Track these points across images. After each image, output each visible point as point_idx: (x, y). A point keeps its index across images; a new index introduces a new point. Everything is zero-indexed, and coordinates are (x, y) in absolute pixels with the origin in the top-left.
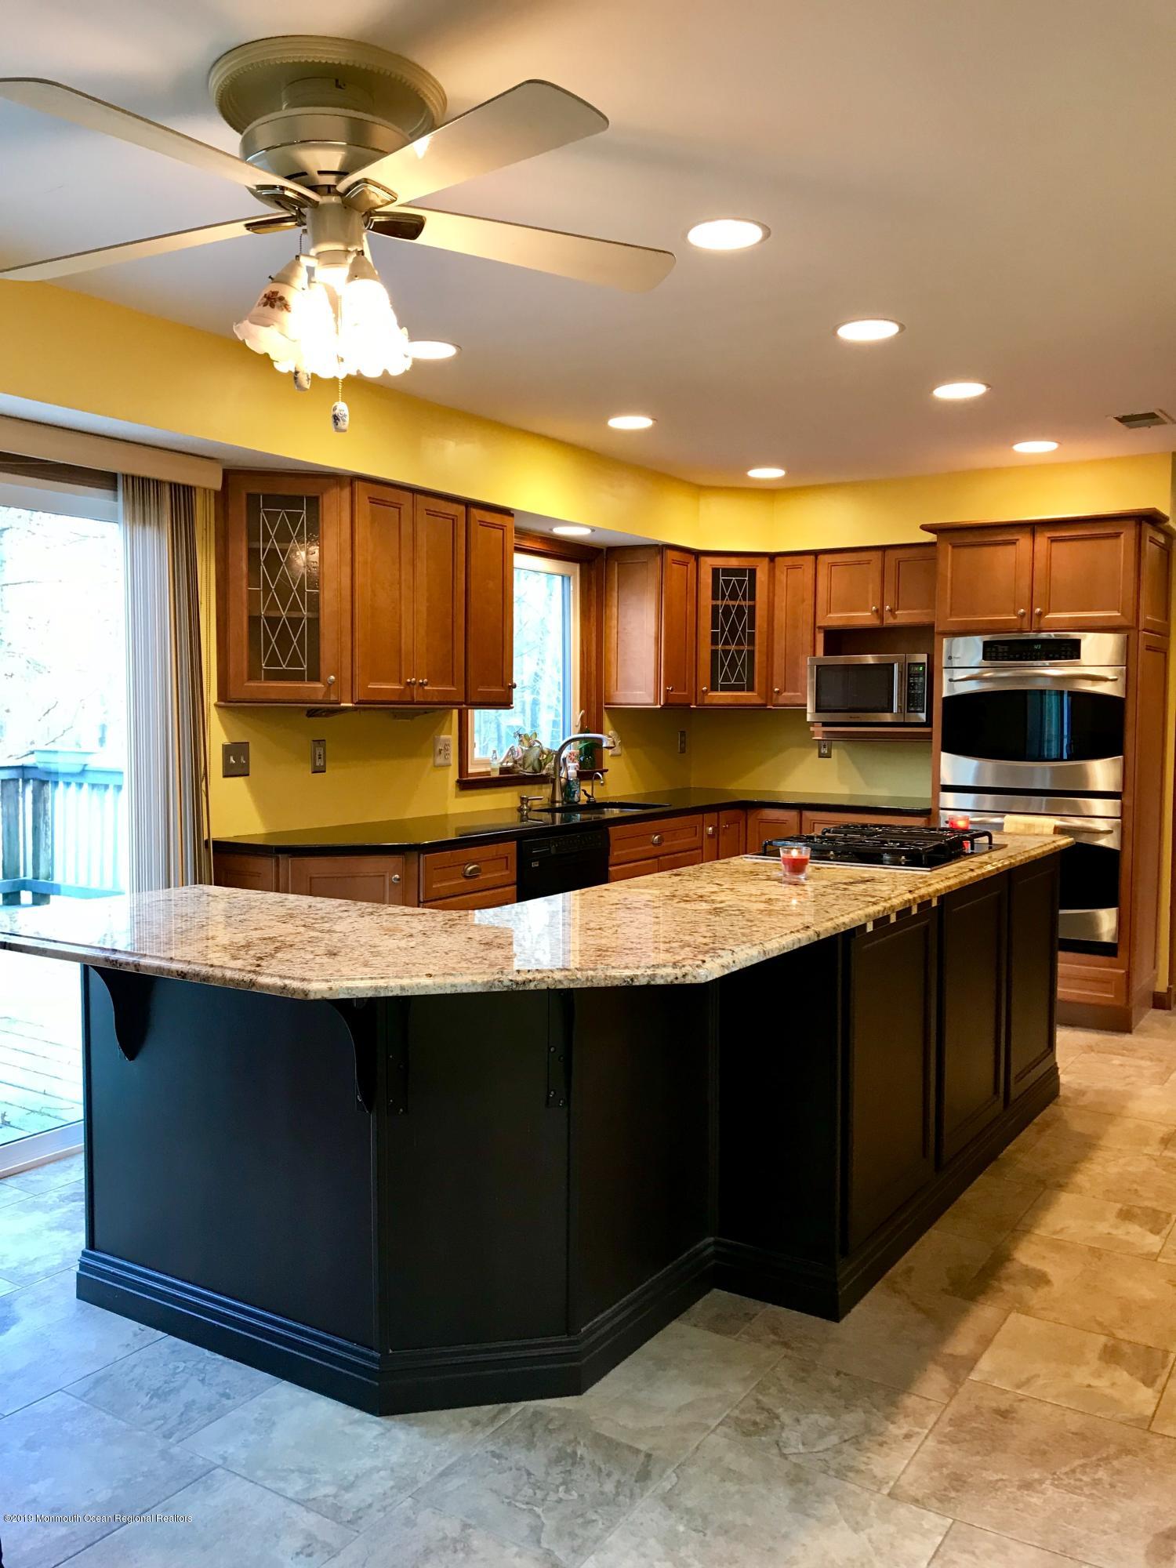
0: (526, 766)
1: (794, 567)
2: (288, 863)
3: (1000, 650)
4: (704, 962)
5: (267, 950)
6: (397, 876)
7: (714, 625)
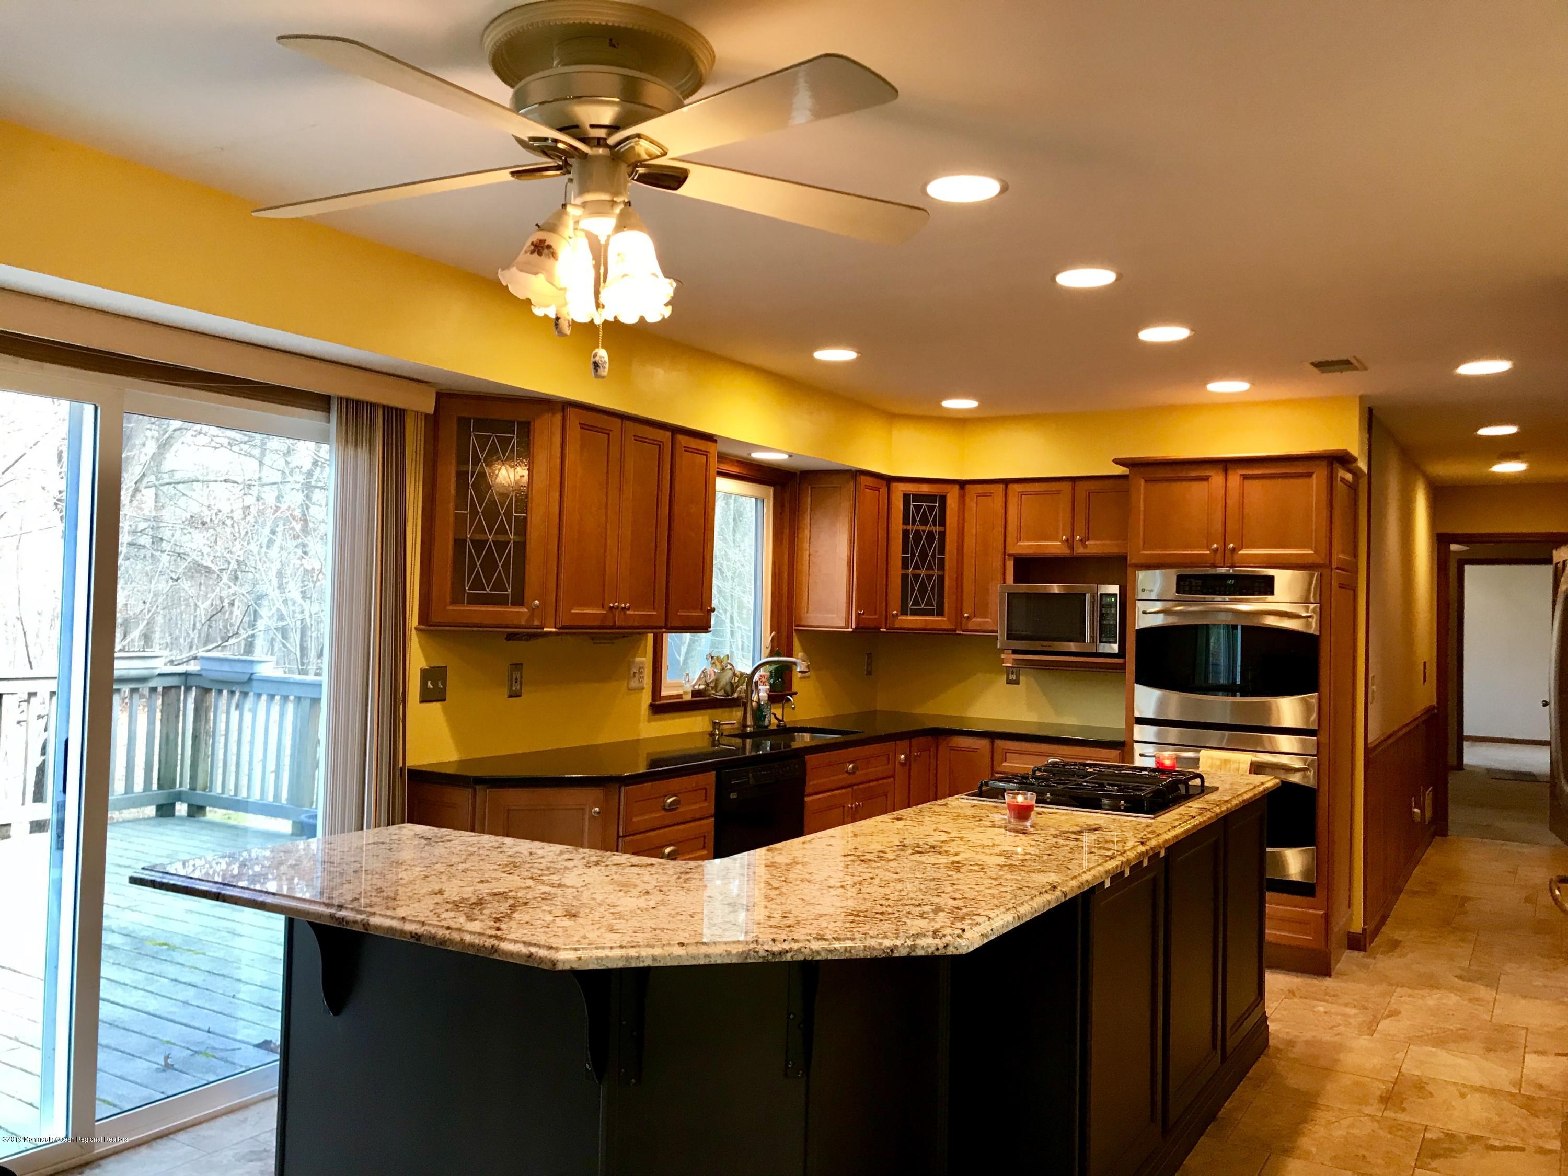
0: (719, 689)
1: (984, 495)
2: (485, 795)
3: (1194, 584)
4: (964, 930)
5: (502, 909)
6: (597, 809)
7: (905, 551)
